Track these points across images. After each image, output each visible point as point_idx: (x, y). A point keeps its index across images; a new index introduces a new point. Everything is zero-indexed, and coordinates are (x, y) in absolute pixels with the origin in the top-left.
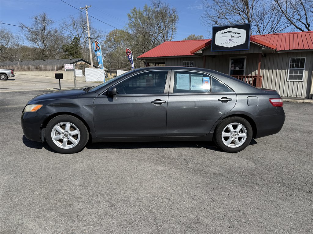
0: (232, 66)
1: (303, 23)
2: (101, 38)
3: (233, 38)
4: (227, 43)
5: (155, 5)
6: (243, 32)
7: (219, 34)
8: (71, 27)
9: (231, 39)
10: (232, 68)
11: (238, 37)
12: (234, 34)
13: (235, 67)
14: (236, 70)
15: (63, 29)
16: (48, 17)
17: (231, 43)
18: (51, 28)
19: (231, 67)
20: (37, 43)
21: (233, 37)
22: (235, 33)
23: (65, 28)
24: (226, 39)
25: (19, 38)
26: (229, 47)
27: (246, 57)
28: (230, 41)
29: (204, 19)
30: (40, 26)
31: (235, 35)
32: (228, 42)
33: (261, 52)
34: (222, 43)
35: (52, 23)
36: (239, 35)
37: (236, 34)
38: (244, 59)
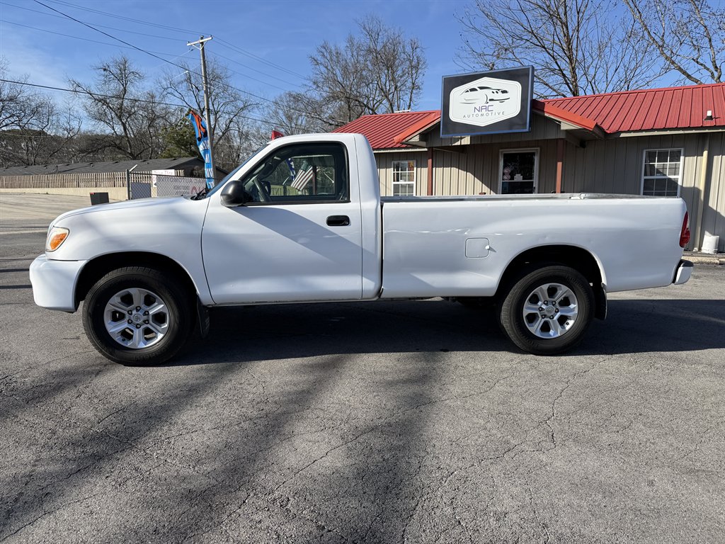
0: (506, 171)
1: (705, 67)
2: (249, 111)
3: (491, 103)
4: (477, 115)
5: (369, 33)
6: (514, 88)
7: (457, 94)
8: (183, 88)
9: (487, 105)
10: (505, 177)
11: (502, 101)
12: (493, 92)
13: (512, 175)
14: (515, 180)
15: (165, 93)
16: (133, 67)
17: (487, 115)
18: (138, 90)
19: (504, 174)
20: (111, 123)
21: (490, 100)
22: (495, 91)
23: (170, 90)
24: (473, 106)
25: (71, 113)
26: (483, 125)
27: (539, 148)
28: (484, 111)
29: (465, 60)
30: (114, 87)
31: (495, 96)
32: (480, 113)
33: (563, 136)
34: (466, 116)
35: (141, 77)
36: (505, 96)
37: (497, 92)
38: (533, 154)
